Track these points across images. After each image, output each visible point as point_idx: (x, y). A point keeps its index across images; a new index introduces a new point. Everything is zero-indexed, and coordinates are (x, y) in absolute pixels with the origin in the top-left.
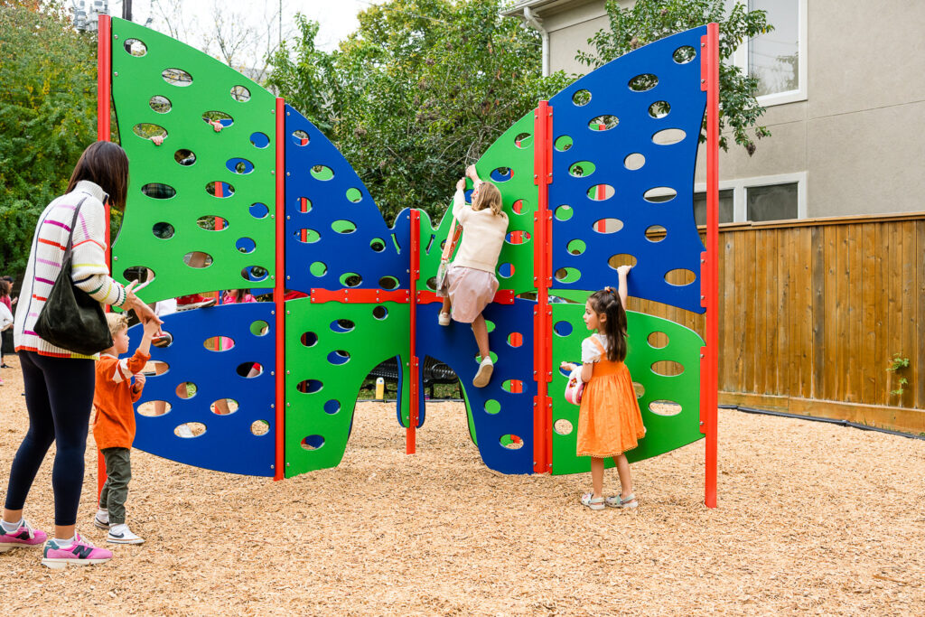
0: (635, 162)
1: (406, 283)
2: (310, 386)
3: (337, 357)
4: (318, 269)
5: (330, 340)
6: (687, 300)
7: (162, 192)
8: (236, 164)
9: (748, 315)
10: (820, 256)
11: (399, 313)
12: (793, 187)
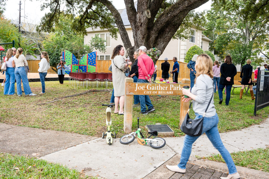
0: (92, 58)
1: (78, 64)
2: (73, 70)
3: (75, 69)
4: (74, 63)
5: (74, 68)
6: (95, 66)
7: (67, 59)
8: (70, 57)
9: (103, 68)
10: (109, 63)
11: (78, 66)
12: (110, 56)
